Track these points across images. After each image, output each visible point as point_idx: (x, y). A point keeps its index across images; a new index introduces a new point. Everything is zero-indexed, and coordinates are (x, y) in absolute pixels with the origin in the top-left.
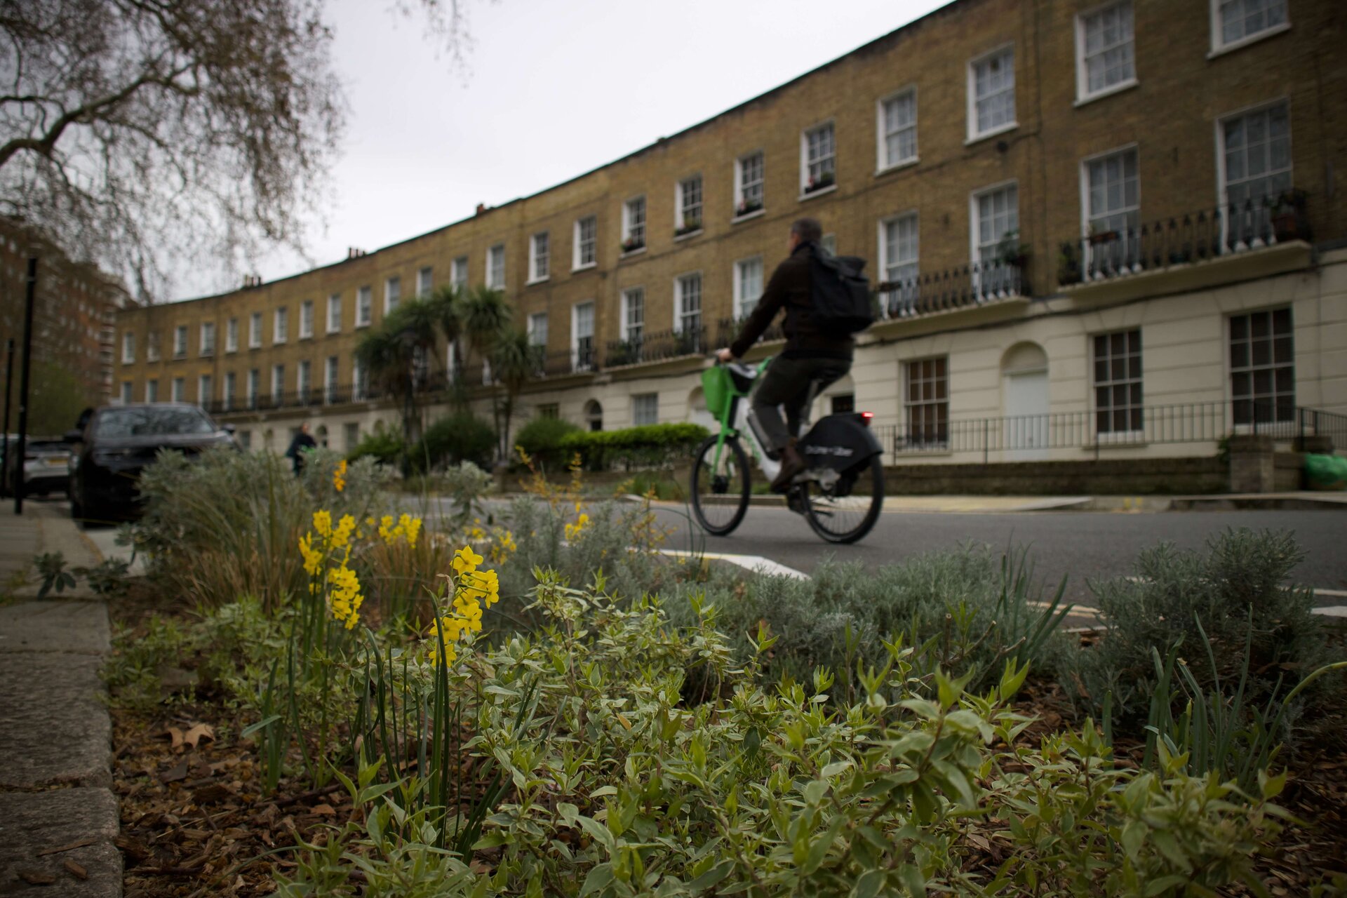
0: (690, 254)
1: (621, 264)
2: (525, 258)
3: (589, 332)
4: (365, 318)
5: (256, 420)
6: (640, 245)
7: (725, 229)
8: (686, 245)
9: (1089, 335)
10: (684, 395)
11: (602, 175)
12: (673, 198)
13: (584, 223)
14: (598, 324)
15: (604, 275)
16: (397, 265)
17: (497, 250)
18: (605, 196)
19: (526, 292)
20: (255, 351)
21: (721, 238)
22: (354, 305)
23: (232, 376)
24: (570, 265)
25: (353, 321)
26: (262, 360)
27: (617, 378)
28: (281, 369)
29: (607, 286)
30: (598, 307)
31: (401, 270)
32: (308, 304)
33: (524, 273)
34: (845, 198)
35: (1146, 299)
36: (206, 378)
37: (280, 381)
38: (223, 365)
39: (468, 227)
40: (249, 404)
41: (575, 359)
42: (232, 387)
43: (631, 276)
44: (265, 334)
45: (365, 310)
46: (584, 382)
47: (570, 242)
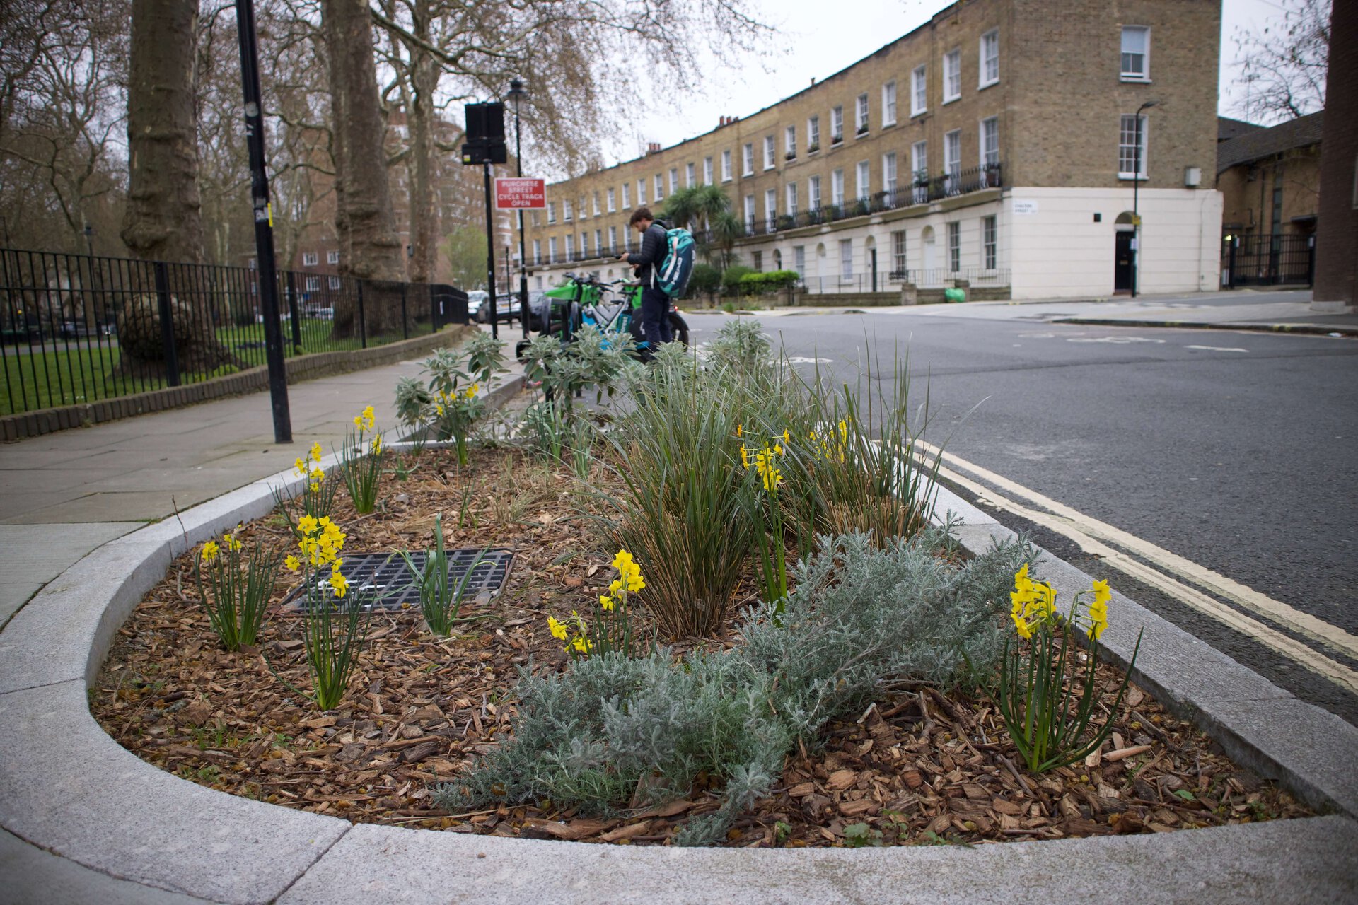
0: (814, 164)
1: (787, 167)
2: (740, 159)
3: (774, 208)
4: (660, 195)
5: (601, 264)
6: (794, 157)
7: (829, 151)
8: (813, 158)
9: (947, 224)
10: (814, 248)
11: (775, 109)
12: (806, 129)
13: (770, 139)
14: (777, 203)
15: (779, 173)
16: (675, 160)
17: (727, 153)
18: (777, 124)
19: (742, 182)
20: (597, 217)
21: (829, 155)
22: (652, 186)
23: (585, 234)
24: (762, 166)
25: (653, 197)
26: (603, 223)
27: (787, 237)
28: (614, 229)
29: (780, 181)
30: (777, 192)
31: (677, 164)
32: (626, 185)
33: (740, 170)
34: (873, 140)
35: (961, 208)
36: (569, 236)
37: (614, 237)
38: (579, 227)
39: (711, 137)
40: (597, 254)
41: (768, 225)
42: (585, 242)
43: (790, 174)
44: (602, 207)
45: (660, 189)
46: (772, 239)
47: (762, 152)
